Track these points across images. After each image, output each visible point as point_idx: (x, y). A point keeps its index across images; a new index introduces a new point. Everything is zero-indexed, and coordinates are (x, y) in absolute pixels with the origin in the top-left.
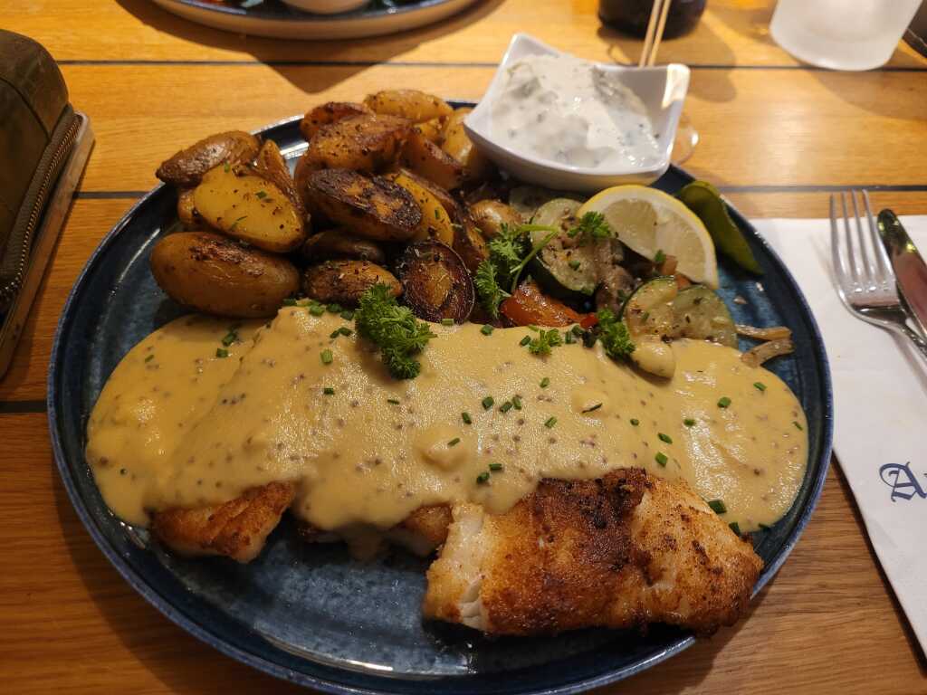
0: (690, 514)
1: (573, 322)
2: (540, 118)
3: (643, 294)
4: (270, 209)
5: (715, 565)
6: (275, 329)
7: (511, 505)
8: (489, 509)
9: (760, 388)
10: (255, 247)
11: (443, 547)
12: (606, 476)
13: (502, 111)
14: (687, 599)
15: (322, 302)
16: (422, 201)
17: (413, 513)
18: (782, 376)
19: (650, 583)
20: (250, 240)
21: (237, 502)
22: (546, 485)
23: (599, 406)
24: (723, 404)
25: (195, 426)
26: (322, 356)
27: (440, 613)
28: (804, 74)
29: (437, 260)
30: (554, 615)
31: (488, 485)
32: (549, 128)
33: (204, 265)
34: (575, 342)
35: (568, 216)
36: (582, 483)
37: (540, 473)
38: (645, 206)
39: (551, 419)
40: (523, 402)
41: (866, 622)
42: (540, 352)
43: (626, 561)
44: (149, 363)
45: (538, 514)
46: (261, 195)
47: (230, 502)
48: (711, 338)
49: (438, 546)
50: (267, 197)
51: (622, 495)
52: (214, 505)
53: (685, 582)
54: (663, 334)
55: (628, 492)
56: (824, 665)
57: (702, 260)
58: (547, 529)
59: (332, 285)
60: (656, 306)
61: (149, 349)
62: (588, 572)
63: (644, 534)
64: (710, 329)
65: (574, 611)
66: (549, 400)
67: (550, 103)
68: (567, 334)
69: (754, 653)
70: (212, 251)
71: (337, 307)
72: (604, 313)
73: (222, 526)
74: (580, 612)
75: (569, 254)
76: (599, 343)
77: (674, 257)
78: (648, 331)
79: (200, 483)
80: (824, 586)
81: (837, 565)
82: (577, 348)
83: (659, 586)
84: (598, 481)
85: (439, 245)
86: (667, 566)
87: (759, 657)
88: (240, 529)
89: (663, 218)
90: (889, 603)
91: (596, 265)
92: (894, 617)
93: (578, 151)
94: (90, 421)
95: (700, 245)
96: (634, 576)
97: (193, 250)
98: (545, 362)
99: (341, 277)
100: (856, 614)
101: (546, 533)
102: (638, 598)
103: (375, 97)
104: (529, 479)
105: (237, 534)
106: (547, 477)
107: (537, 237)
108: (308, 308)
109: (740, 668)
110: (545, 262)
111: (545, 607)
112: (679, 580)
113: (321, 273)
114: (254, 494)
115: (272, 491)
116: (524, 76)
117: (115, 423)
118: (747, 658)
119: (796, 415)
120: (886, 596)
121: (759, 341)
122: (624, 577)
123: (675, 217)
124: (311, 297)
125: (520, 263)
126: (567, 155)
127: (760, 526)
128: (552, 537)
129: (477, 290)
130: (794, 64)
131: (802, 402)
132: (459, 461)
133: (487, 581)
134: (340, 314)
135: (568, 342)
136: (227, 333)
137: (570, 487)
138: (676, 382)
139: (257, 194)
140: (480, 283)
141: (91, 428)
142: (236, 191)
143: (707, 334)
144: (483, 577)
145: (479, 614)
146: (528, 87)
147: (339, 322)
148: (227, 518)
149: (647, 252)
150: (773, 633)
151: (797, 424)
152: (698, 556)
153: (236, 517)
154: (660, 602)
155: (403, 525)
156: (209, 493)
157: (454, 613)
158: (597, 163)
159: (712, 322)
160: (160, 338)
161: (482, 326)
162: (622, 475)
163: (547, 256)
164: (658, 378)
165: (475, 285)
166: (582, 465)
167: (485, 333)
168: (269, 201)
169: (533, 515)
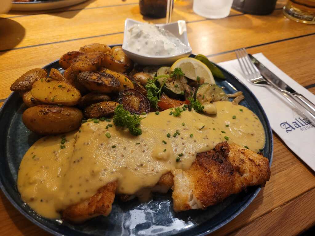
0: (243, 151)
1: (182, 104)
2: (146, 43)
3: (200, 90)
4: (65, 90)
5: (257, 164)
6: (83, 131)
7: (190, 165)
8: (184, 169)
9: (241, 110)
10: (64, 105)
11: (174, 186)
12: (216, 147)
13: (132, 44)
14: (254, 176)
15: (97, 118)
16: (118, 77)
17: (160, 178)
18: (244, 106)
19: (242, 176)
20: (61, 103)
21: (97, 195)
22: (199, 155)
23: (204, 127)
24: (234, 118)
25: (65, 175)
26: (107, 136)
27: (182, 209)
28: (208, 21)
29: (131, 95)
30: (220, 195)
31: (180, 161)
32: (150, 46)
33: (48, 116)
34: (186, 110)
35: (166, 72)
36: (209, 152)
37: (196, 152)
38: (190, 63)
39: (191, 135)
40: (180, 132)
41: (296, 169)
42: (177, 115)
43: (233, 171)
44: (34, 159)
45: (201, 165)
46: (60, 86)
47: (94, 196)
48: (221, 100)
49: (172, 187)
50: (63, 86)
51: (224, 151)
52: (87, 199)
53: (252, 171)
54: (210, 101)
55: (225, 149)
56: (291, 185)
57: (209, 77)
58: (206, 169)
59: (99, 111)
60: (205, 93)
61: (32, 153)
62: (224, 178)
63: (234, 161)
64: (220, 97)
65: (225, 191)
66: (187, 129)
67: (148, 38)
68: (183, 108)
69: (272, 188)
70: (49, 110)
71: (103, 118)
72: (191, 99)
73: (95, 205)
74: (227, 191)
75: (173, 83)
76: (193, 109)
77: (203, 78)
78: (205, 101)
79: (78, 193)
80: (281, 163)
81: (281, 156)
82: (187, 111)
83: (245, 175)
84: (214, 149)
85: (131, 90)
86: (245, 168)
87: (274, 189)
88: (103, 203)
89: (196, 66)
90: (299, 162)
91: (182, 85)
92: (302, 165)
93: (162, 51)
94: (18, 187)
95: (207, 73)
96: (237, 175)
97: (41, 111)
98: (180, 118)
99: (101, 107)
100: (292, 168)
101: (207, 170)
102: (241, 181)
103: (84, 48)
104: (193, 155)
105: (103, 205)
106: (198, 152)
107: (160, 80)
108: (93, 121)
109: (270, 195)
110: (167, 87)
111: (217, 193)
112: (250, 171)
113: (92, 109)
114: (102, 189)
115: (109, 186)
116: (136, 31)
117: (31, 184)
118: (271, 191)
119: (254, 116)
120: (298, 160)
121: (234, 98)
122: (234, 176)
123: (199, 66)
124: (91, 118)
125: (159, 89)
126: (159, 53)
127: (260, 150)
128: (209, 170)
129: (149, 100)
130: (204, 19)
131: (254, 112)
132: (168, 156)
133: (194, 191)
134: (105, 120)
135: (184, 110)
136: (61, 140)
137: (206, 154)
138: (218, 115)
139: (58, 86)
140: (150, 98)
141: (20, 189)
142: (49, 87)
143: (220, 99)
144: (193, 191)
145: (196, 203)
146: (139, 34)
147: (106, 123)
148: (96, 201)
149: (194, 78)
150: (275, 181)
151: (256, 118)
152: (252, 162)
153: (100, 200)
154: (247, 180)
155: (158, 184)
156: (84, 195)
157: (187, 206)
158: (169, 54)
159: (220, 95)
160: (35, 149)
161: (155, 112)
162: (221, 145)
163: (167, 85)
164: (213, 115)
165: (148, 99)
166: (207, 146)
167: (157, 114)
168: (64, 88)
169: (200, 166)
